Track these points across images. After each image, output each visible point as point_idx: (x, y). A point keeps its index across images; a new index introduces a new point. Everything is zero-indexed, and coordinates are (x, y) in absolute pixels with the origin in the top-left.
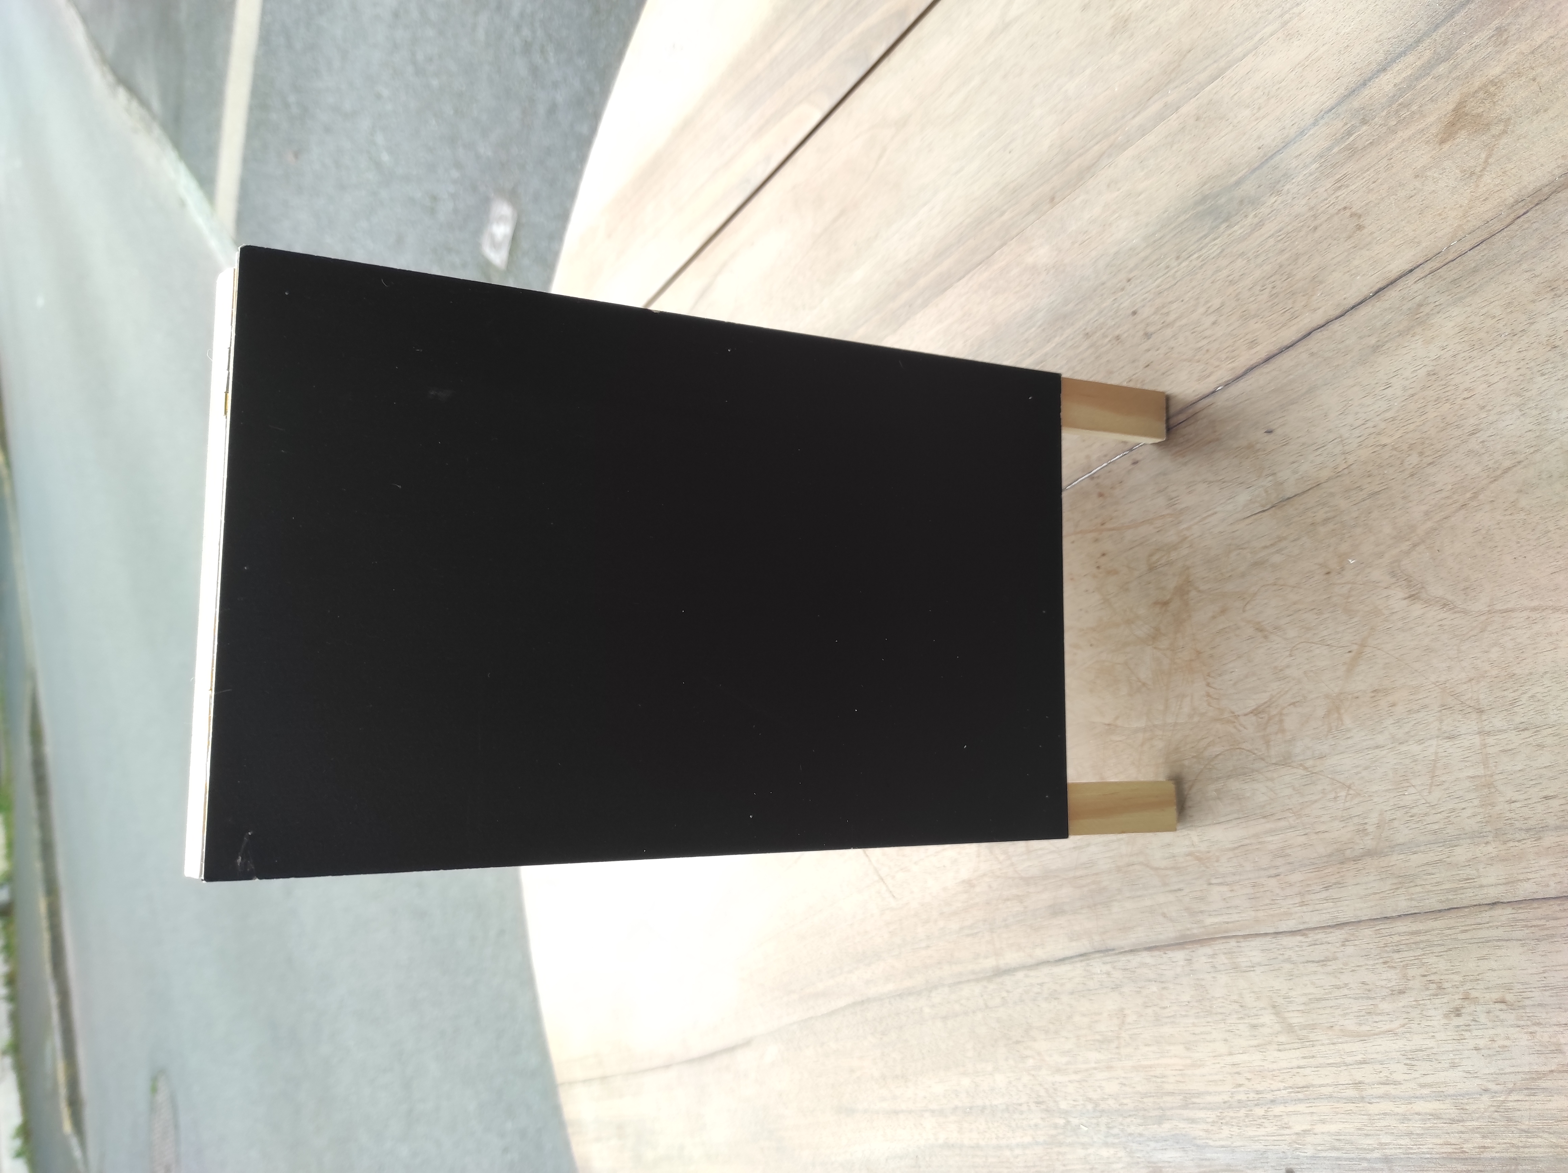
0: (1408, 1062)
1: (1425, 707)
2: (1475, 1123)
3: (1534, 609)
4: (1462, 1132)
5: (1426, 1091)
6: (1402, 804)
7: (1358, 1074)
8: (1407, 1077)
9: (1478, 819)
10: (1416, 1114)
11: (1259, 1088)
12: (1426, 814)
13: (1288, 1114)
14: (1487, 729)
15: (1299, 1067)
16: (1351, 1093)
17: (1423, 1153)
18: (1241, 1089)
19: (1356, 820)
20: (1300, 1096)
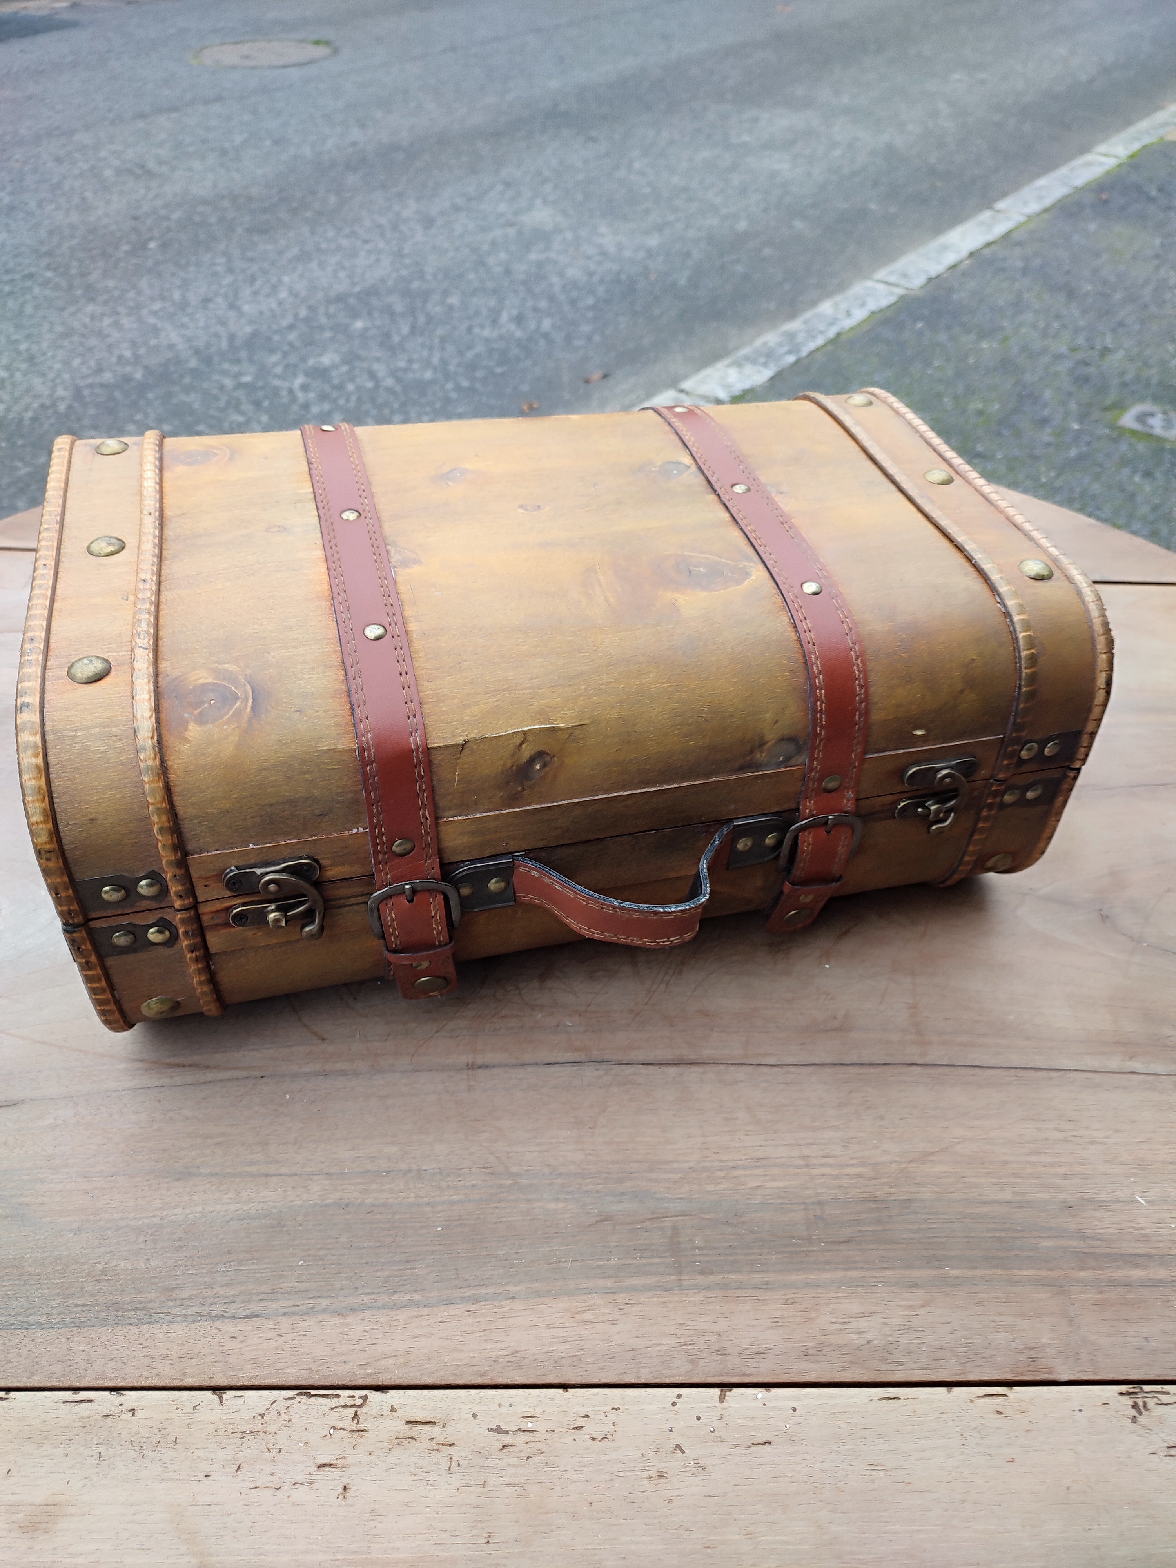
0: (845, 1144)
4: (876, 1185)
5: (854, 1162)
7: (806, 1151)
8: (843, 1153)
10: (847, 1175)
11: (724, 1158)
13: (746, 1176)
15: (761, 1146)
16: (800, 1162)
17: (849, 1198)
18: (708, 1159)
19: (829, 1012)
20: (758, 1164)
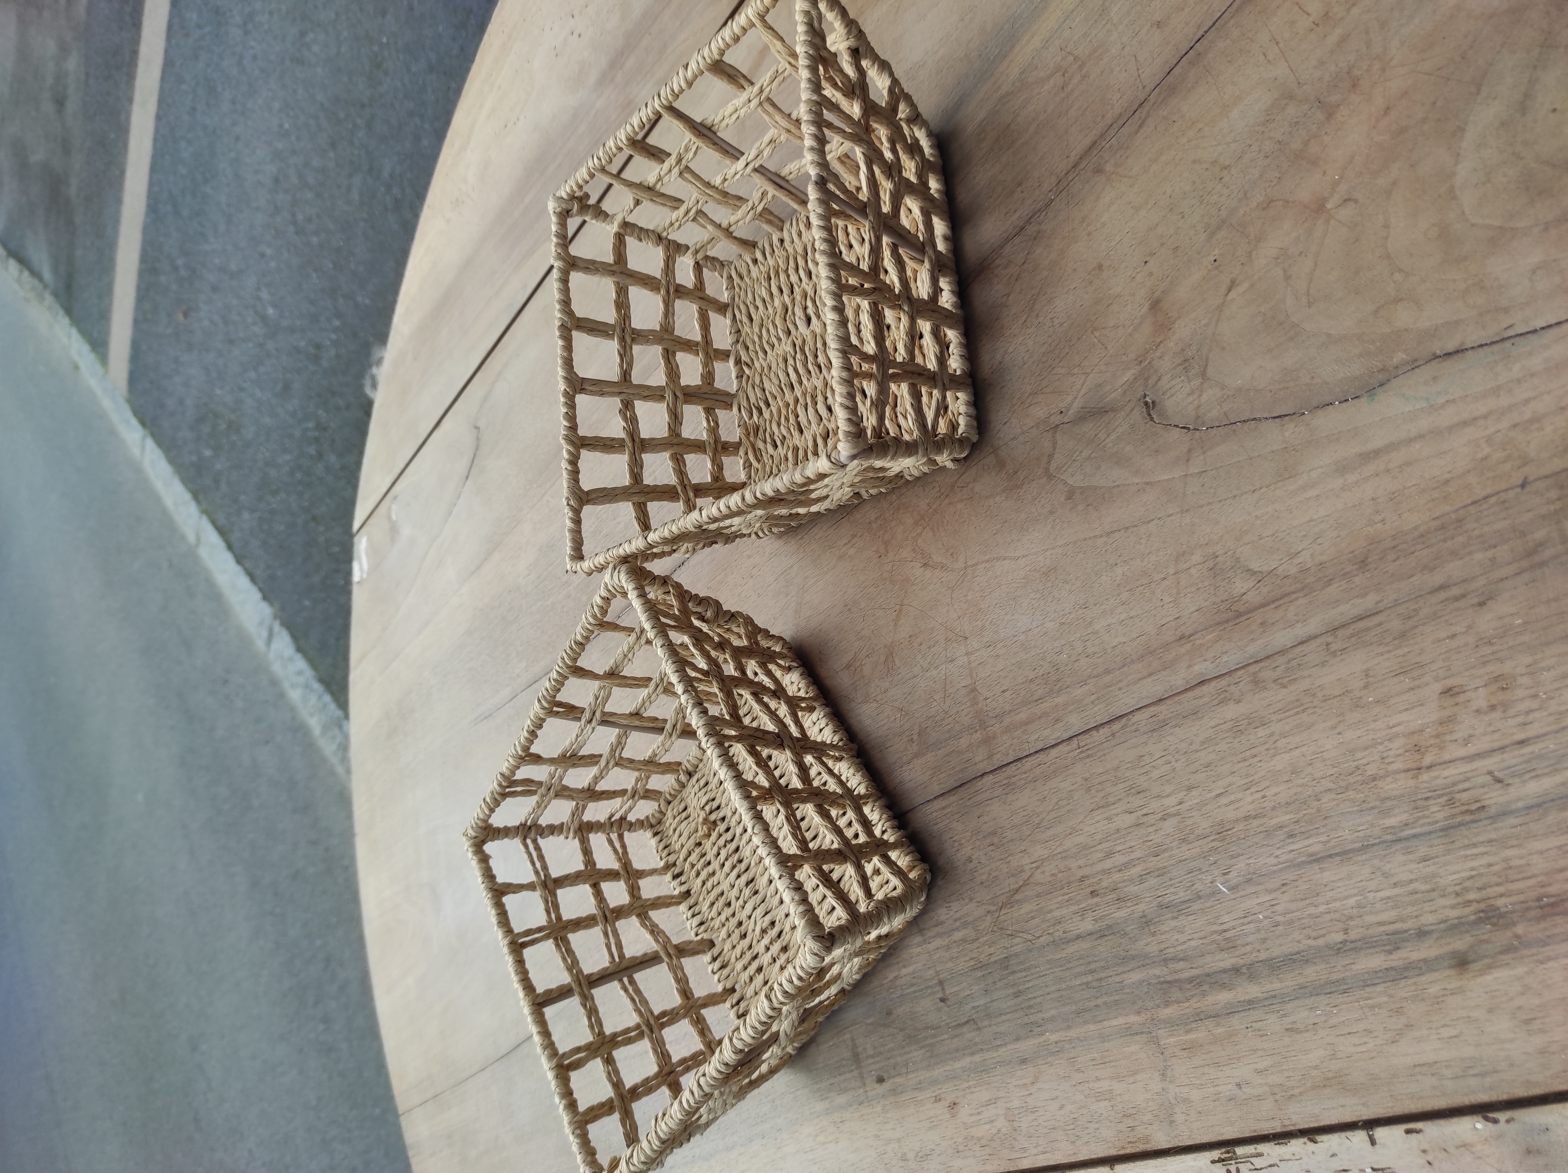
1: (937, 642)
2: (985, 939)
3: (987, 561)
4: (978, 948)
5: (957, 924)
6: (930, 715)
9: (970, 715)
12: (943, 719)
14: (970, 650)
19: (907, 733)
